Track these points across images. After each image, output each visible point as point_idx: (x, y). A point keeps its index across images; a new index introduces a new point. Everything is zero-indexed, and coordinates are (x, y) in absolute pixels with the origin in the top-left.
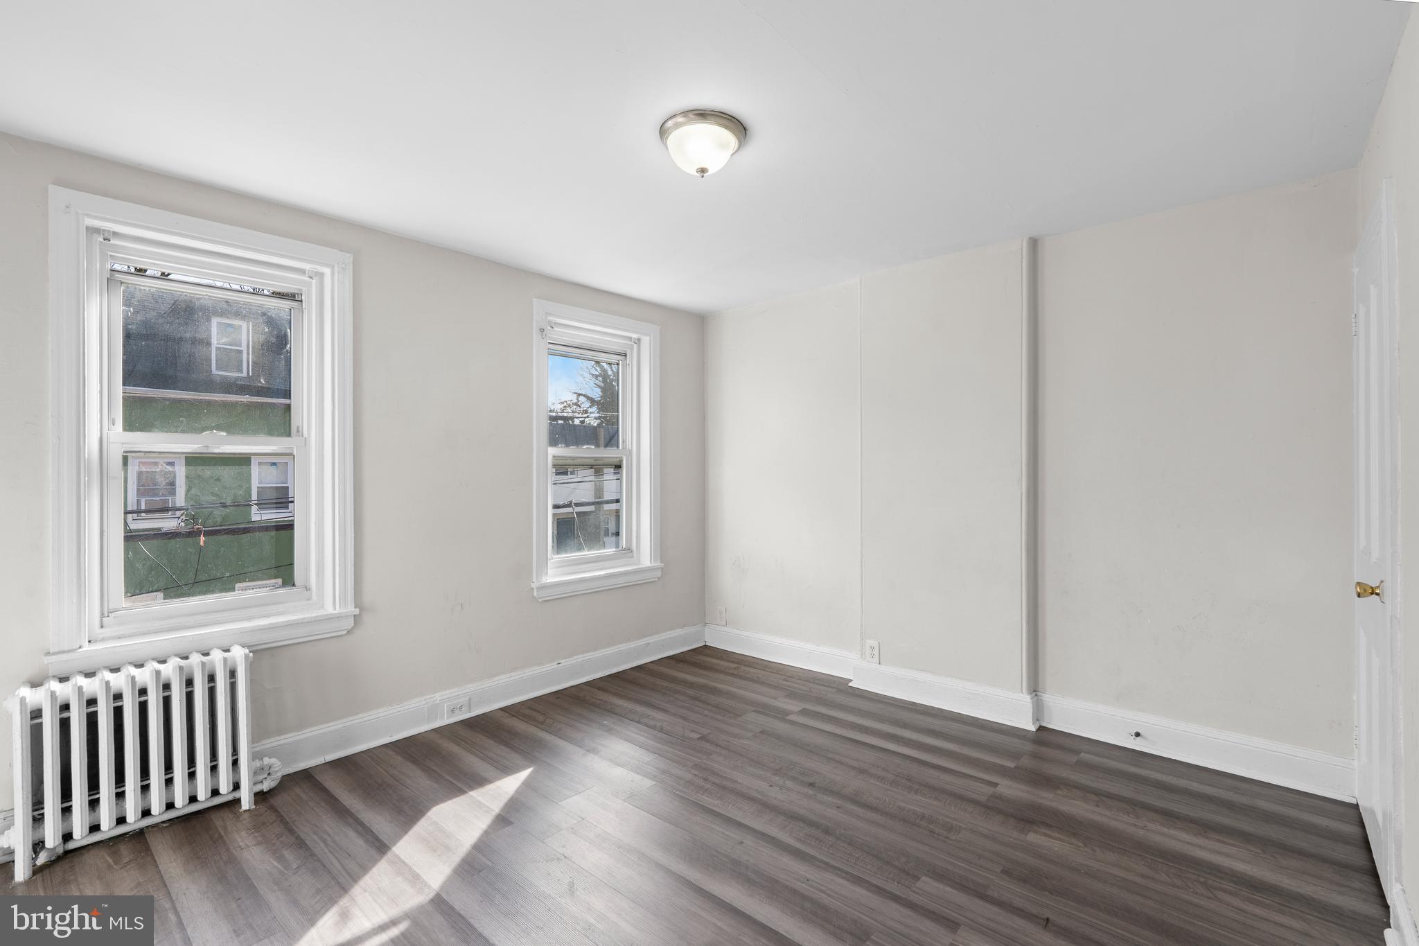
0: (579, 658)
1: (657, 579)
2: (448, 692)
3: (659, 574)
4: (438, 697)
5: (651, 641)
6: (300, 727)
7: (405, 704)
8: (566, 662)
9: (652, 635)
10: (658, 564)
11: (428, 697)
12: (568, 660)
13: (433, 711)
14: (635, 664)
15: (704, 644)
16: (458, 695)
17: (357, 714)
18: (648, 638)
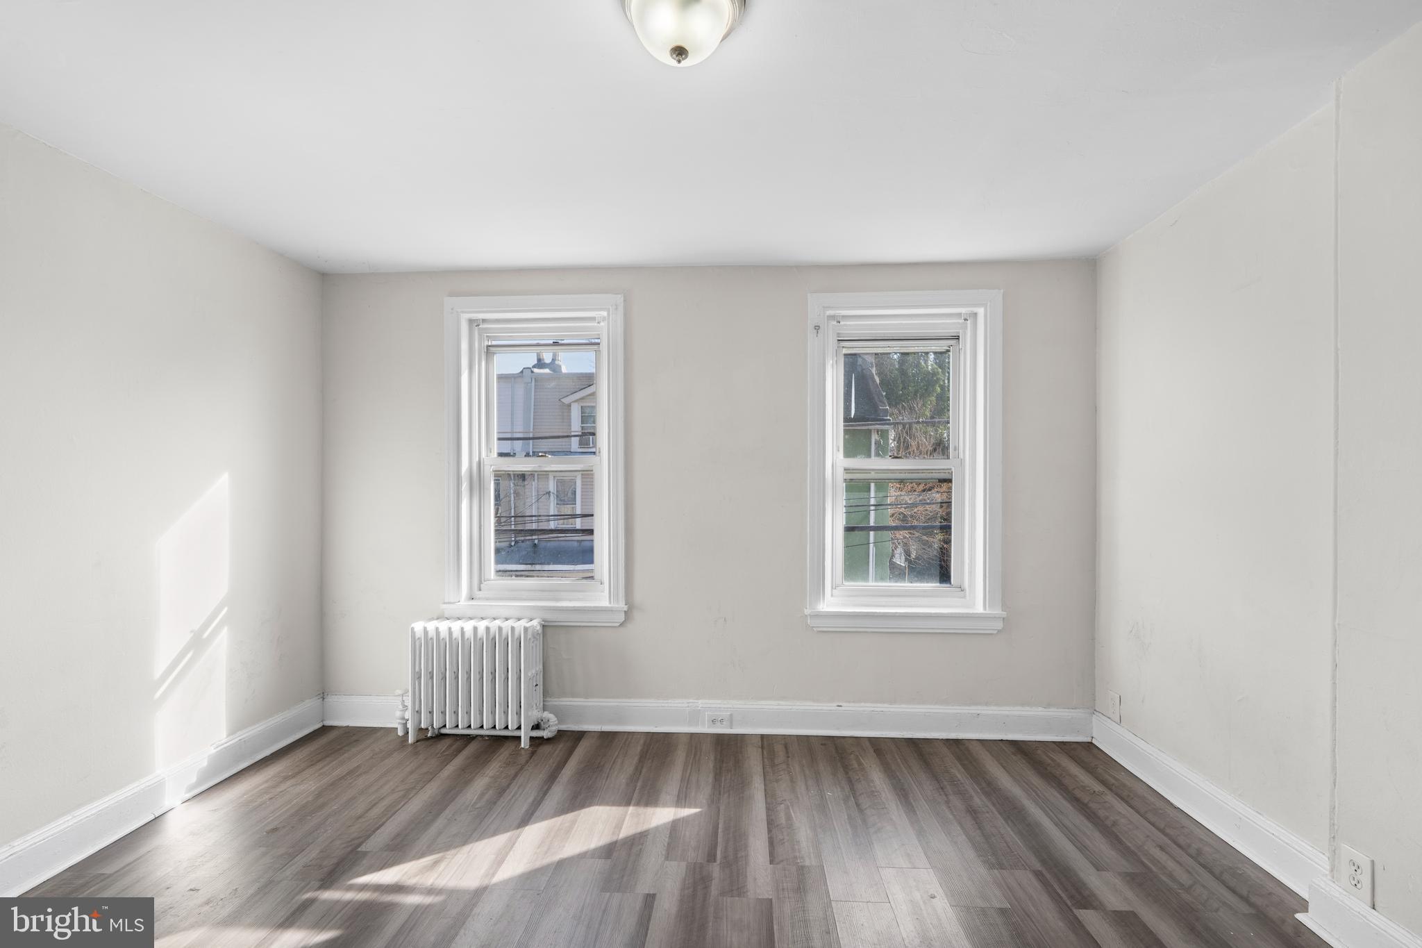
0: (867, 707)
1: (995, 632)
2: (711, 701)
3: (1000, 625)
4: (701, 703)
5: (983, 712)
6: (587, 696)
7: (670, 701)
8: (848, 707)
9: (987, 704)
10: (998, 611)
11: (691, 701)
12: (852, 704)
13: (695, 716)
14: (953, 736)
15: (1090, 741)
16: (720, 708)
17: (630, 698)
18: (979, 707)
